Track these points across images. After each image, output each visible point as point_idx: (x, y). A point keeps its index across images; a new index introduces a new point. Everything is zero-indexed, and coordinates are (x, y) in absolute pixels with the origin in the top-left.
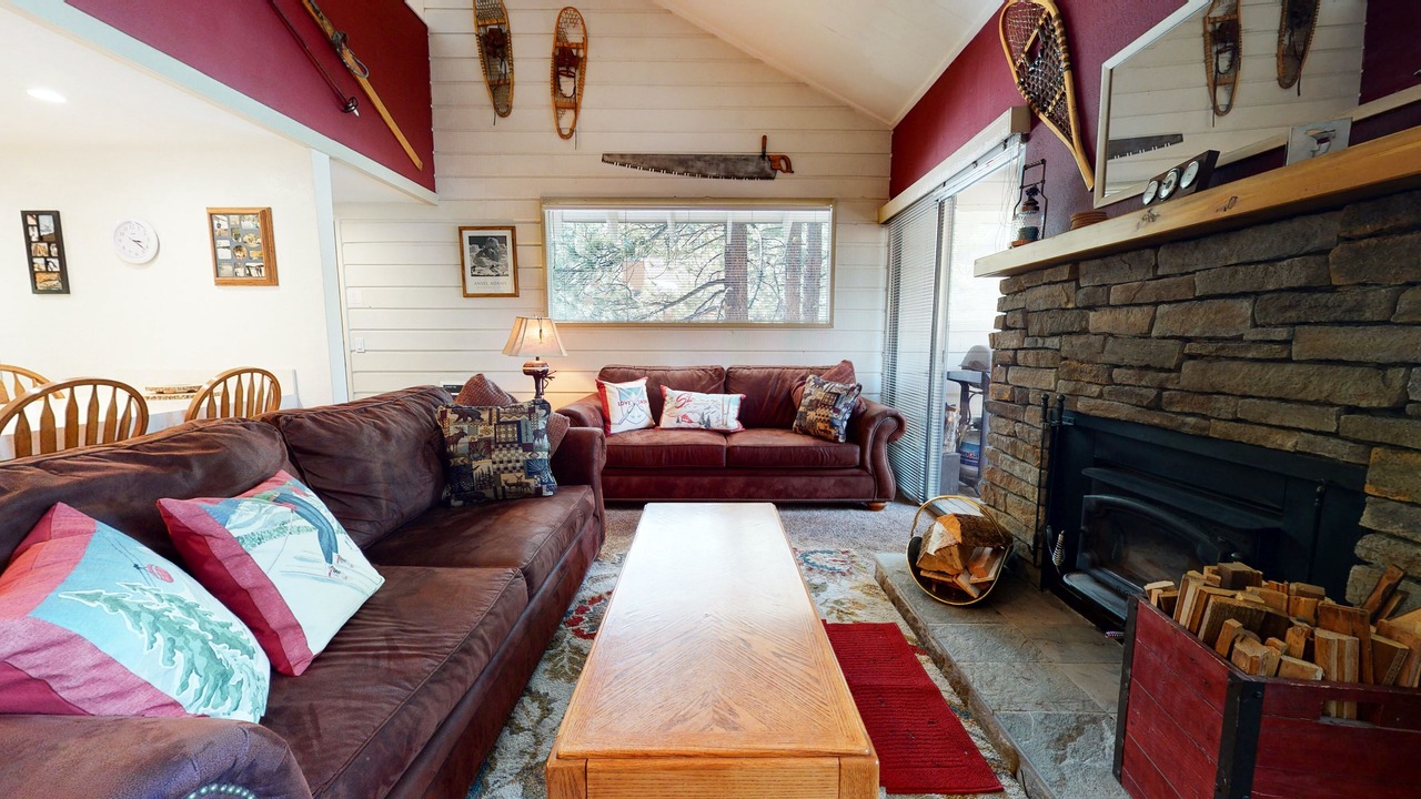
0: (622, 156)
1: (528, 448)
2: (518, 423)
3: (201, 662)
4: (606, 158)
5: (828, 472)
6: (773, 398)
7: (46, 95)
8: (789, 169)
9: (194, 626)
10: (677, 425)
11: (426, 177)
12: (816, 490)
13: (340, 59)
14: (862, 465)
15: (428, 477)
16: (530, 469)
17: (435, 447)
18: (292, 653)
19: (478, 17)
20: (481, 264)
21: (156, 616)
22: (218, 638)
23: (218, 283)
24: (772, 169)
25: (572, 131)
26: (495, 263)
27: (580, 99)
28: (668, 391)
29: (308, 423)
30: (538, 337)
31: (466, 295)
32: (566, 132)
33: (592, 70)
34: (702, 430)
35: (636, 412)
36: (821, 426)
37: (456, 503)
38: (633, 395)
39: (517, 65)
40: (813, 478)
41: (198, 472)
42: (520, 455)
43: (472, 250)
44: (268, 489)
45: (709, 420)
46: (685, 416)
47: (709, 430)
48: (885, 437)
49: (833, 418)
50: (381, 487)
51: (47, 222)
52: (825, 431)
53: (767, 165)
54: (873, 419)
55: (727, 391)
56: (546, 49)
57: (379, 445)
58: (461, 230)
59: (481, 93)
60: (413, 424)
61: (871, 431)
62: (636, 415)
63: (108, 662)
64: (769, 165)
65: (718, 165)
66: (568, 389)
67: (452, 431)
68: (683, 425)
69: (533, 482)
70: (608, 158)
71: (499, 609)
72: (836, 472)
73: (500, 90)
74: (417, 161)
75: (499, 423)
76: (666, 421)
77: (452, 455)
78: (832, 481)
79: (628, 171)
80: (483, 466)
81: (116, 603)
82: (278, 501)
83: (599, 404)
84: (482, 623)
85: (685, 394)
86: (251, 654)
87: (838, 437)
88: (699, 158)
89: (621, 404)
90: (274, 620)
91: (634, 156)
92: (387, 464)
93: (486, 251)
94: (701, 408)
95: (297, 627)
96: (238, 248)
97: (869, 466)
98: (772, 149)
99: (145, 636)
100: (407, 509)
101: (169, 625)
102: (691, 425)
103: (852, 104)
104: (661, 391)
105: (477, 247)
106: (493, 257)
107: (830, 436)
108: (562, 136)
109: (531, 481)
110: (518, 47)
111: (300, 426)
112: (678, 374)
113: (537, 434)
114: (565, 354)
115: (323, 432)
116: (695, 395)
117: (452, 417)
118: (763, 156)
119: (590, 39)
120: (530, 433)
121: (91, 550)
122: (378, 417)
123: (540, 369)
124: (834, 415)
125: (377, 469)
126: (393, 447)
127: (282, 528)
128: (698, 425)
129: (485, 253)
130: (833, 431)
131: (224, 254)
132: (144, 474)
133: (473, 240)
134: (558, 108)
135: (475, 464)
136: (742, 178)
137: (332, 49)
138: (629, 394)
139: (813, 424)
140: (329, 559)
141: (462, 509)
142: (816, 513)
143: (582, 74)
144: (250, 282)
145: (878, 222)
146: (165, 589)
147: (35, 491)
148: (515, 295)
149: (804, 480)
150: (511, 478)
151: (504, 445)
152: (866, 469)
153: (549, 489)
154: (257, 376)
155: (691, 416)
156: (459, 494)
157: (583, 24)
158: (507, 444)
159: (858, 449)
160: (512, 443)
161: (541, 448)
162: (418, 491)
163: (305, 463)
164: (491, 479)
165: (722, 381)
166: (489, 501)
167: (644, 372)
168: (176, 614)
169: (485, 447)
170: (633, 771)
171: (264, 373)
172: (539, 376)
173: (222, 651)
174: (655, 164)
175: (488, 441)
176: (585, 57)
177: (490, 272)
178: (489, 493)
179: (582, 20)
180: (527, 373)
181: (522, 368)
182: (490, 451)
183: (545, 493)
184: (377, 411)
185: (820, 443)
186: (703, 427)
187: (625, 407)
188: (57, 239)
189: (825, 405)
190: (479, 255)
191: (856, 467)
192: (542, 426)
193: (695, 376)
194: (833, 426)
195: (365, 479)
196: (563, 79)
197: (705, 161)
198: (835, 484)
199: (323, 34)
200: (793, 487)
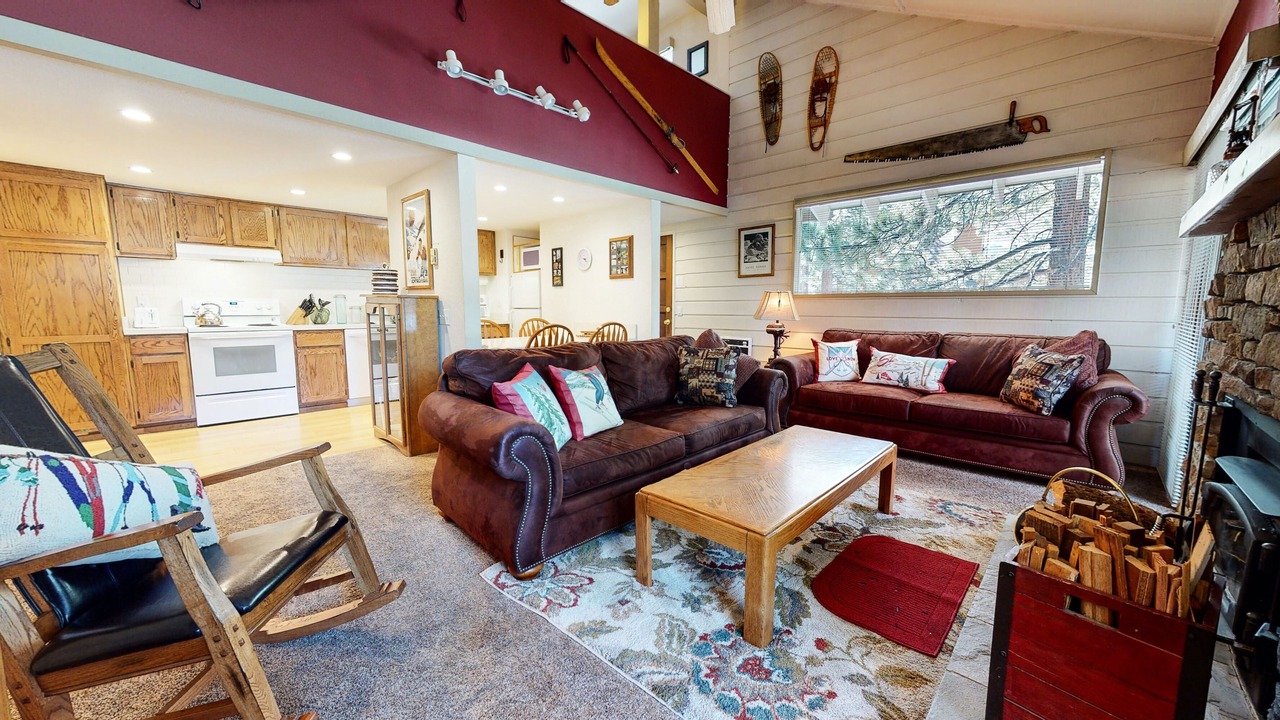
0: (862, 154)
1: (720, 375)
2: (717, 359)
3: (546, 416)
4: (848, 159)
5: (1025, 444)
6: (988, 366)
7: (558, 199)
8: (1045, 128)
9: (547, 406)
10: (877, 381)
11: (720, 200)
12: (1009, 459)
13: (670, 141)
14: (1073, 442)
15: (665, 384)
16: (719, 388)
17: (672, 368)
18: (578, 433)
19: (761, 78)
20: (750, 253)
21: (538, 398)
22: (552, 412)
23: (611, 278)
24: (1021, 132)
25: (822, 143)
26: (759, 252)
27: (829, 117)
28: (875, 351)
29: (613, 347)
30: (779, 304)
31: (740, 277)
32: (816, 146)
33: (841, 91)
34: (901, 387)
35: (842, 366)
36: (1023, 395)
37: (680, 402)
38: (841, 353)
39: (785, 105)
40: (1005, 447)
41: (566, 361)
42: (714, 379)
43: (746, 244)
44: (586, 371)
45: (907, 379)
46: (884, 374)
47: (907, 388)
48: (1111, 416)
49: (1038, 389)
50: (640, 384)
51: (559, 252)
52: (1027, 401)
53: (1014, 131)
54: (1094, 395)
55: (939, 356)
56: (806, 83)
57: (643, 363)
58: (740, 231)
59: (759, 131)
60: (665, 355)
61: (1089, 408)
62: (842, 369)
63: (524, 405)
64: (1016, 129)
65: (956, 142)
66: (795, 347)
67: (683, 361)
68: (882, 381)
69: (721, 397)
70: (849, 159)
71: (662, 446)
72: (1037, 446)
73: (772, 126)
74: (714, 189)
75: (707, 358)
76: (868, 377)
77: (681, 375)
78: (1031, 453)
79: (866, 165)
80: (694, 382)
81: (529, 390)
82: (586, 375)
83: (814, 358)
84: (650, 448)
85: (889, 355)
86: (562, 423)
87: (1041, 409)
88: (935, 140)
89: (829, 359)
90: (575, 419)
91: (872, 152)
92: (645, 373)
93: (754, 244)
94: (901, 369)
95: (581, 423)
96: (619, 259)
97: (1084, 447)
98: (1022, 112)
99: (533, 401)
100: (651, 398)
101: (540, 402)
102: (890, 382)
103: (1144, 34)
104: (870, 351)
105: (749, 241)
106: (758, 248)
107: (1032, 407)
108: (814, 149)
109: (719, 396)
110: (787, 91)
111: (609, 349)
112: (891, 338)
113: (728, 368)
114: (797, 318)
115: (618, 352)
116: (899, 356)
117: (684, 353)
118: (1011, 121)
119: (841, 66)
120: (723, 366)
121: (530, 377)
122: (647, 349)
123: (778, 330)
124: (1041, 386)
125: (639, 375)
126: (649, 365)
127: (583, 385)
128: (896, 383)
129: (754, 245)
130: (1036, 403)
131: (614, 262)
132: (550, 358)
133: (747, 237)
134: (812, 128)
135: (690, 381)
136: (983, 149)
137: (666, 138)
138: (838, 352)
139: (1016, 393)
140: (598, 402)
141: (682, 405)
142: (1007, 483)
143: (833, 96)
144: (623, 277)
145: (1182, 165)
146: (543, 392)
147: (523, 358)
148: (772, 275)
149: (995, 446)
150: (707, 392)
151: (707, 371)
152: (1079, 448)
153: (730, 403)
154: (617, 327)
155: (890, 374)
156: (681, 397)
157: (836, 56)
158: (708, 372)
159: (1068, 426)
160: (711, 371)
161: (729, 377)
162: (659, 390)
163: (609, 366)
164: (697, 391)
165: (933, 346)
166: (696, 404)
167: (860, 335)
168: (543, 399)
169: (696, 372)
170: (663, 505)
171: (620, 325)
172: (778, 335)
173: (553, 416)
174: (890, 154)
175: (699, 368)
176: (836, 81)
177: (756, 259)
178: (697, 400)
179: (835, 53)
180: (769, 332)
181: (766, 329)
182: (698, 374)
183: (727, 405)
184: (647, 346)
185: (1019, 412)
186: (901, 385)
187: (832, 362)
188: (560, 261)
189: (1032, 375)
190: (750, 247)
191: (1064, 444)
192: (732, 362)
193: (908, 340)
194: (1036, 396)
195: (632, 378)
196: (818, 104)
197: (942, 142)
198: (1033, 457)
199: (662, 131)
200: (981, 452)
